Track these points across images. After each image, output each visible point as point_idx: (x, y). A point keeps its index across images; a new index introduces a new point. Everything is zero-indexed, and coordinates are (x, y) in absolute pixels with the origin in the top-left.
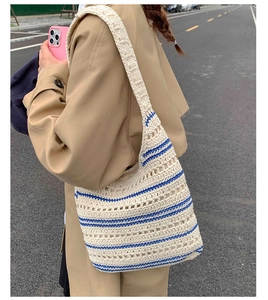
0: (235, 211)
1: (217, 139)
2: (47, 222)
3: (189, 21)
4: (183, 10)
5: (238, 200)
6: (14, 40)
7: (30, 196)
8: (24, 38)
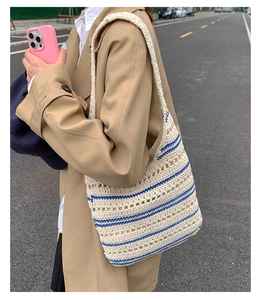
0: (225, 212)
1: (209, 143)
2: (42, 223)
3: (185, 27)
4: (178, 17)
5: (229, 202)
6: (15, 43)
7: (26, 197)
8: (20, 42)
